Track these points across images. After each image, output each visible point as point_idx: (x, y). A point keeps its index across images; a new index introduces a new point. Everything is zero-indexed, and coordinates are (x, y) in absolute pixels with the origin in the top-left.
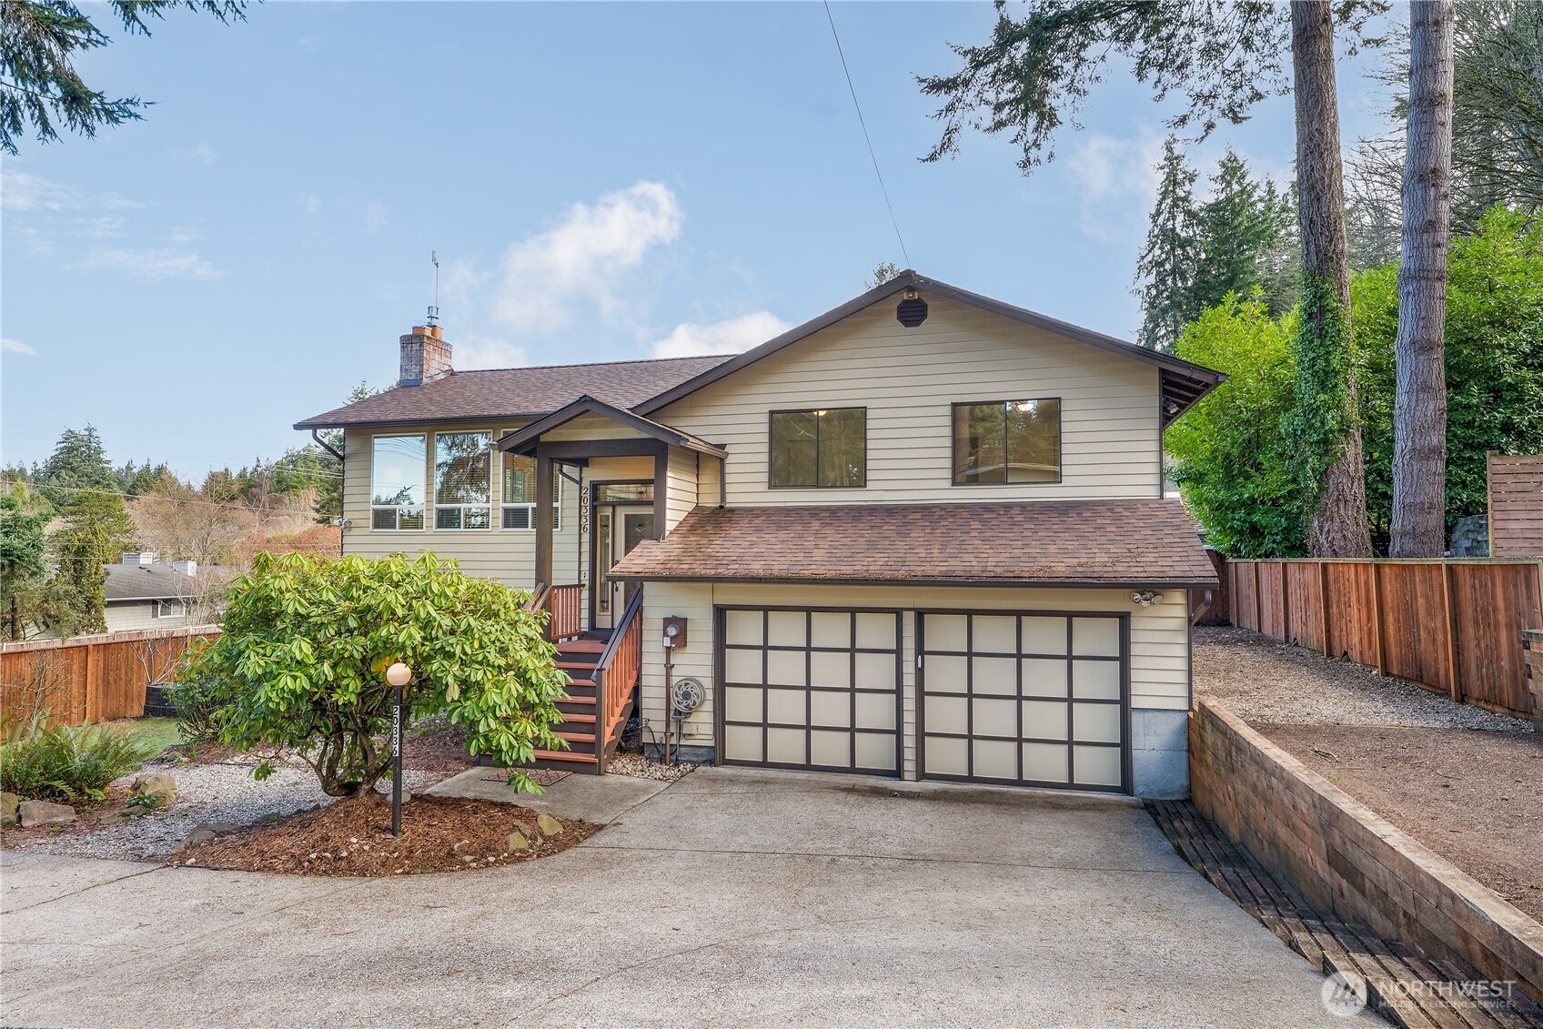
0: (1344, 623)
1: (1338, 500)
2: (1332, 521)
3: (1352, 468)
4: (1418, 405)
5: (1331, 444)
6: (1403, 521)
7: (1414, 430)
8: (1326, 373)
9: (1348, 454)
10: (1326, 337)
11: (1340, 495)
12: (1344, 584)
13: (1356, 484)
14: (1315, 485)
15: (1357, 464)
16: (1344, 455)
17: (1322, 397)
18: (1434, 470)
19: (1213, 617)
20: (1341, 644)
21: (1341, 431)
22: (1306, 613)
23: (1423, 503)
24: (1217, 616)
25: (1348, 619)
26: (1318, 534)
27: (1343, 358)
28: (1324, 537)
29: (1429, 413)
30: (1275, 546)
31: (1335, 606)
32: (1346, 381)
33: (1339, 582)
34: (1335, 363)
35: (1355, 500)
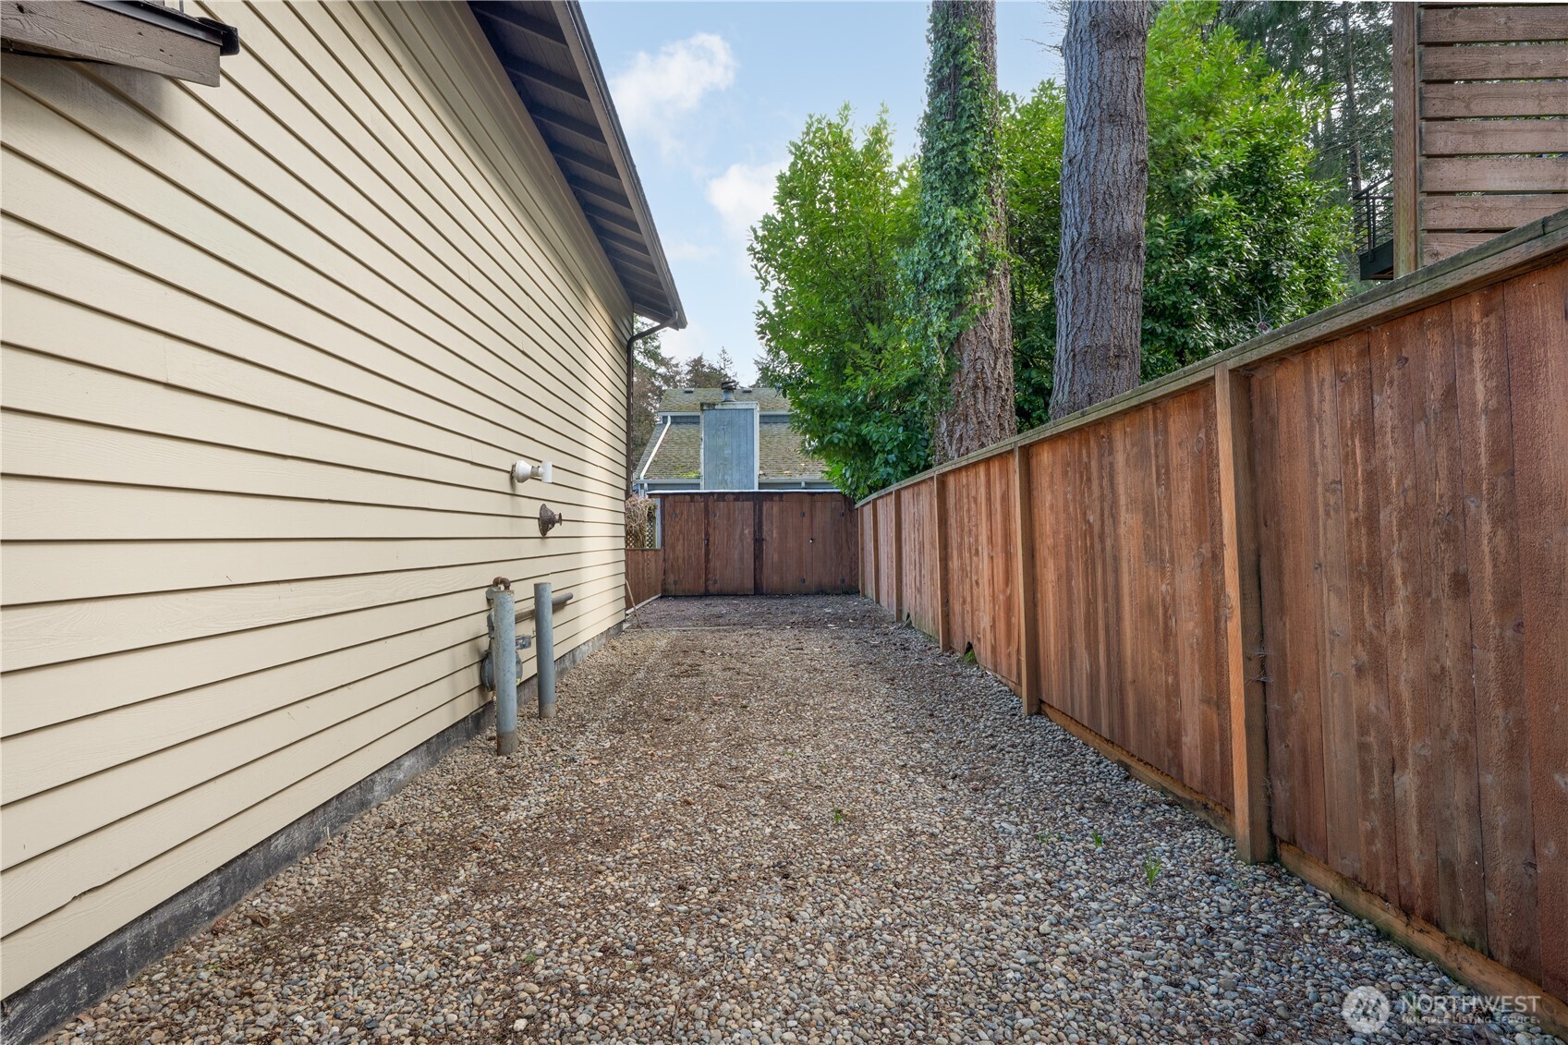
0: (968, 586)
1: (976, 386)
2: (966, 421)
3: (995, 336)
4: (1101, 150)
5: (967, 293)
6: (1072, 385)
7: (1093, 202)
8: (961, 175)
9: (990, 312)
10: (961, 117)
11: (978, 378)
12: (969, 510)
13: (1000, 362)
14: (942, 361)
15: (1002, 329)
16: (984, 312)
17: (954, 211)
18: (1127, 280)
19: (839, 582)
20: (964, 628)
21: (981, 272)
22: (920, 571)
23: (1107, 347)
24: (843, 581)
25: (974, 578)
26: (947, 444)
27: (985, 151)
28: (954, 448)
29: (1121, 166)
30: (890, 470)
31: (955, 553)
32: (989, 191)
33: (961, 508)
34: (973, 158)
35: (999, 388)
